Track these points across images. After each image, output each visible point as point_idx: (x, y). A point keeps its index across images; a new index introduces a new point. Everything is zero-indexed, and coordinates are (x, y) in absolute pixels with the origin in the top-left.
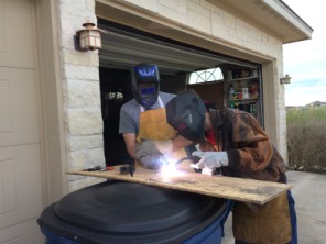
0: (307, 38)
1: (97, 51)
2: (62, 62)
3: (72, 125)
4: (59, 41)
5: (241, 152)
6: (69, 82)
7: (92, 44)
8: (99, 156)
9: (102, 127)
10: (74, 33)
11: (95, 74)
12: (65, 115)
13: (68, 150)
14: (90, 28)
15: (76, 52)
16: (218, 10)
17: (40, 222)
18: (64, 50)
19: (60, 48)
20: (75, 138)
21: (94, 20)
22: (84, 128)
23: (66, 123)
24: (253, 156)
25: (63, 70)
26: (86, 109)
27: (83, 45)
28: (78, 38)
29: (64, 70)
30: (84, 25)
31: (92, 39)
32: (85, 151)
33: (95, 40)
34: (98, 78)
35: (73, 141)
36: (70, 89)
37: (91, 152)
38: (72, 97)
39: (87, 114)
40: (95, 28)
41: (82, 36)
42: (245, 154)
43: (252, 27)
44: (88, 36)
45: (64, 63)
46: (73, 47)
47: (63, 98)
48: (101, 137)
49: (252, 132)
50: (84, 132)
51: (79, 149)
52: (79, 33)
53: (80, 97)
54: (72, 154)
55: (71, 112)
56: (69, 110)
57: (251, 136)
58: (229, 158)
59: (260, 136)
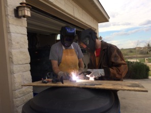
0: (108, 21)
1: (26, 19)
2: (8, 23)
3: (15, 59)
4: (5, 11)
5: (111, 69)
6: (12, 34)
7: (26, 14)
8: (28, 75)
9: (30, 60)
10: (15, 8)
11: (25, 31)
12: (10, 53)
13: (12, 73)
15: (15, 18)
18: (9, 16)
19: (7, 15)
20: (16, 66)
22: (20, 60)
23: (11, 58)
24: (117, 71)
26: (21, 50)
27: (20, 14)
28: (16, 11)
29: (9, 28)
30: (21, 4)
31: (26, 12)
32: (21, 73)
33: (28, 13)
34: (26, 33)
35: (15, 68)
36: (13, 38)
37: (24, 73)
38: (14, 43)
39: (21, 52)
41: (19, 9)
42: (113, 71)
44: (24, 10)
46: (14, 15)
47: (8, 43)
48: (29, 65)
49: (120, 59)
50: (21, 63)
51: (18, 72)
52: (18, 8)
53: (18, 43)
54: (15, 75)
55: (14, 52)
56: (13, 50)
57: (119, 61)
58: (105, 71)
59: (123, 62)
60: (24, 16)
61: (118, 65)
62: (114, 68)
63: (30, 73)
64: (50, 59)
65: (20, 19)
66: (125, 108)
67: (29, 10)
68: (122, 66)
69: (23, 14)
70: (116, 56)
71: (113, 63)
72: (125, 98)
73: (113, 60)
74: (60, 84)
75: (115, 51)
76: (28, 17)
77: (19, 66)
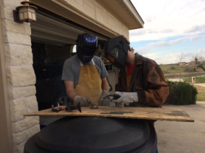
0: (141, 27)
3: (14, 79)
5: (147, 93)
6: (11, 45)
7: (30, 17)
8: (33, 101)
10: (15, 9)
11: (28, 41)
12: (8, 71)
13: (11, 98)
15: (14, 23)
16: (99, 5)
18: (6, 21)
19: (3, 19)
20: (16, 89)
22: (22, 81)
23: (8, 78)
24: (155, 96)
26: (24, 66)
27: (21, 17)
28: (16, 13)
29: (6, 36)
30: (22, 3)
31: (30, 14)
32: (23, 98)
33: (32, 15)
34: (30, 43)
35: (15, 91)
36: (11, 51)
37: (28, 98)
38: (13, 57)
39: (24, 70)
41: (21, 11)
42: (149, 94)
44: (27, 11)
45: (6, 30)
46: (12, 19)
47: (5, 57)
49: (159, 79)
50: (22, 84)
51: (19, 97)
52: (18, 8)
53: (19, 57)
54: (15, 101)
55: (13, 69)
56: (11, 67)
57: (158, 82)
58: (139, 96)
59: (163, 83)
60: (27, 20)
61: (156, 87)
62: (151, 91)
63: (36, 99)
65: (22, 25)
66: (164, 143)
67: (34, 11)
68: (162, 88)
69: (26, 17)
70: (154, 75)
71: (150, 83)
72: (164, 131)
73: (150, 80)
74: (77, 113)
75: (154, 68)
76: (32, 22)
77: (21, 88)
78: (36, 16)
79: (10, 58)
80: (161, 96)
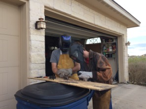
1: (44, 30)
2: (30, 33)
3: (32, 59)
4: (29, 25)
5: (98, 73)
6: (32, 41)
7: (42, 27)
8: (43, 72)
11: (43, 39)
12: (30, 55)
13: (30, 69)
14: (42, 20)
15: (35, 30)
16: (98, 13)
17: (15, 95)
18: (31, 29)
19: (29, 28)
20: (33, 65)
21: (44, 17)
22: (37, 61)
23: (30, 59)
24: (103, 75)
25: (30, 37)
26: (39, 53)
27: (38, 27)
28: (36, 25)
30: (39, 19)
32: (37, 70)
33: (43, 25)
34: (44, 40)
36: (32, 45)
38: (33, 48)
39: (39, 55)
40: (44, 20)
41: (38, 23)
43: (113, 21)
44: (41, 24)
45: (30, 34)
46: (34, 28)
47: (29, 48)
48: (44, 65)
50: (37, 63)
51: (35, 69)
52: (37, 22)
53: (36, 48)
54: (32, 71)
55: (32, 54)
58: (93, 74)
59: (108, 67)
62: (101, 72)
64: (51, 61)
67: (45, 23)
68: (107, 70)
75: (100, 58)
77: (36, 65)
78: (46, 25)
79: (31, 48)
80: (106, 75)
